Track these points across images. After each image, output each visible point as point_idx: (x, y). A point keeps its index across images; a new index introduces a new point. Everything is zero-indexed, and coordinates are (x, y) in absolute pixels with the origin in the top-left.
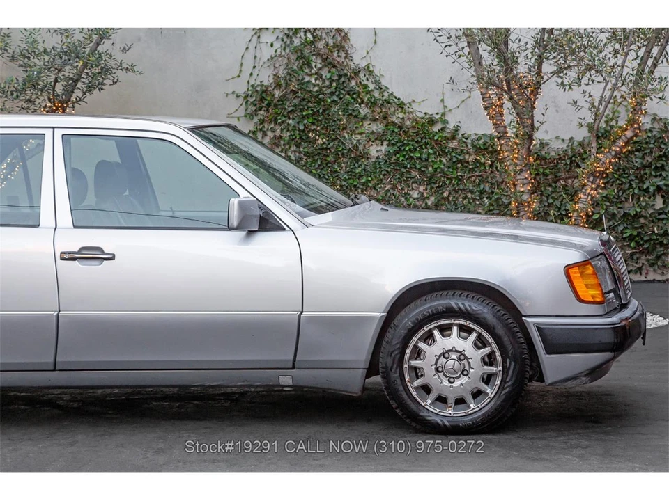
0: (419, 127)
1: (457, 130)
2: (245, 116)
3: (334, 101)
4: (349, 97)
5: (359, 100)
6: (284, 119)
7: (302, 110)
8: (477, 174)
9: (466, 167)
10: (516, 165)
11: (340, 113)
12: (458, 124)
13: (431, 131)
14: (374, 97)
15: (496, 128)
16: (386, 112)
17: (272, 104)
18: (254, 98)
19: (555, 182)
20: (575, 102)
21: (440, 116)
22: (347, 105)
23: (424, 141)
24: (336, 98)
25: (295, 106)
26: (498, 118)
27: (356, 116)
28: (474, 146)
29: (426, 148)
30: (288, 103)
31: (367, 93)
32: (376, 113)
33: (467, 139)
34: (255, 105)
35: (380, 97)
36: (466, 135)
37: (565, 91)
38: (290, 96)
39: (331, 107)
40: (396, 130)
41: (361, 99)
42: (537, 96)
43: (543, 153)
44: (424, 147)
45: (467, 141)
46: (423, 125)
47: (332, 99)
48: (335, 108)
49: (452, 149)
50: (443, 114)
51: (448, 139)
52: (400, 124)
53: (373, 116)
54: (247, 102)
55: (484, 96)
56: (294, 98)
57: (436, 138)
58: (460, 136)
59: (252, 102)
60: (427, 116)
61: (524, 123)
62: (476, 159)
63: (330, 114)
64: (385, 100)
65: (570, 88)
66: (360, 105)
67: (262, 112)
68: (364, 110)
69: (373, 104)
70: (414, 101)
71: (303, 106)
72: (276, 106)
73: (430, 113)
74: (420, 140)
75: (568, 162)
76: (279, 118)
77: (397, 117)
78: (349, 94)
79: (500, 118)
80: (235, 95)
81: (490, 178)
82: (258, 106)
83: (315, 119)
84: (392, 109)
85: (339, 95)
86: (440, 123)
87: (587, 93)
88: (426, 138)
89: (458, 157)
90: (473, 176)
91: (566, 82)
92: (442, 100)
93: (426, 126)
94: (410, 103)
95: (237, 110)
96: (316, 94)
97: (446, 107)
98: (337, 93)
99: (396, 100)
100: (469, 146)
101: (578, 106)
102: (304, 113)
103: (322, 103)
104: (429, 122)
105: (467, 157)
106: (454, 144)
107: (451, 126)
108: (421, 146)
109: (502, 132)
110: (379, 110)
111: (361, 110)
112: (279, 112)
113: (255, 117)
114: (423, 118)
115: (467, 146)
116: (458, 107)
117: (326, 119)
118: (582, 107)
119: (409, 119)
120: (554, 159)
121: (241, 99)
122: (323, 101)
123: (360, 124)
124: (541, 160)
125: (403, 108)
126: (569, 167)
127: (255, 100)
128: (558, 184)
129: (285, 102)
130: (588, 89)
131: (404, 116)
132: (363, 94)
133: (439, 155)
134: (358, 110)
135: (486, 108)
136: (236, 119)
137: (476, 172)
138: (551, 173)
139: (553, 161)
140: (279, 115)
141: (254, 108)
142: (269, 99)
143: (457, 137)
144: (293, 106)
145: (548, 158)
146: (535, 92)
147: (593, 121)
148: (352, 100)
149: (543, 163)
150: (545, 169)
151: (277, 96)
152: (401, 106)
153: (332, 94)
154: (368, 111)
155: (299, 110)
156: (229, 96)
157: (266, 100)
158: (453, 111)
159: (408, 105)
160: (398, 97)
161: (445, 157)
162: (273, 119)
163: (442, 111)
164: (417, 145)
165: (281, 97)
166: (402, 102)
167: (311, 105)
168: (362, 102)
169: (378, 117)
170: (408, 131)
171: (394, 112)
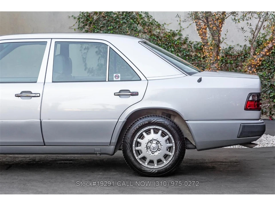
0: (167, 37)
1: (186, 39)
2: (78, 28)
3: (124, 22)
4: (132, 20)
5: (137, 22)
6: (98, 30)
7: (107, 27)
8: (196, 62)
9: (191, 58)
10: (211, 60)
11: (127, 29)
12: (187, 36)
13: (173, 39)
14: (145, 21)
15: (203, 40)
16: (151, 29)
17: (92, 23)
18: (83, 19)
19: (236, 67)
20: (243, 28)
21: (178, 32)
22: (131, 25)
23: (169, 44)
24: (125, 21)
25: (104, 24)
26: (204, 35)
27: (135, 31)
28: (195, 48)
29: (171, 48)
30: (101, 22)
31: (141, 19)
32: (145, 29)
33: (192, 44)
34: (84, 23)
35: (148, 21)
36: (191, 42)
37: (236, 23)
38: (102, 19)
39: (123, 25)
40: (155, 38)
41: (138, 21)
42: (223, 25)
43: (230, 52)
44: (169, 47)
45: (192, 45)
46: (169, 36)
47: (123, 21)
48: (125, 26)
49: (184, 49)
50: (180, 31)
51: (182, 44)
52: (158, 36)
53: (144, 31)
54: (79, 21)
55: (197, 23)
56: (104, 20)
57: (176, 43)
58: (188, 42)
59: (82, 21)
60: (172, 32)
61: (215, 39)
62: (196, 55)
63: (122, 29)
64: (150, 23)
65: (239, 21)
66: (137, 25)
67: (87, 27)
68: (140, 28)
69: (144, 24)
70: (165, 24)
71: (108, 24)
72: (94, 24)
73: (173, 30)
74: (167, 44)
75: (243, 57)
76: (95, 30)
77: (156, 32)
78: (132, 19)
79: (205, 35)
80: (73, 17)
81: (203, 65)
82: (85, 23)
83: (114, 31)
84: (154, 28)
85: (127, 19)
86: (178, 35)
87: (249, 24)
88: (170, 43)
89: (187, 53)
90: (194, 63)
91: (236, 18)
92: (180, 24)
93: (171, 37)
94: (163, 25)
95: (74, 25)
96: (115, 18)
97: (182, 27)
98: (126, 18)
99: (156, 23)
100: (193, 48)
101: (244, 30)
102: (109, 28)
103: (118, 23)
104: (172, 35)
105: (191, 53)
106: (185, 46)
107: (184, 37)
108: (168, 47)
109: (206, 43)
110: (147, 28)
111: (138, 27)
112: (96, 27)
113: (83, 29)
114: (170, 32)
115: (191, 47)
116: (188, 27)
117: (120, 31)
118: (246, 31)
119: (162, 33)
120: (236, 56)
121: (77, 19)
122: (119, 22)
123: (137, 34)
124: (229, 56)
125: (159, 27)
126: (243, 60)
127: (84, 20)
128: (237, 68)
129: (99, 22)
130: (249, 22)
131: (160, 31)
132: (139, 19)
133: (177, 52)
134: (136, 27)
135: (198, 30)
136: (74, 30)
137: (195, 61)
138: (234, 63)
139: (235, 57)
140: (96, 28)
141: (83, 25)
142: (91, 20)
143: (187, 43)
144: (103, 24)
145: (233, 55)
146: (222, 23)
147: (252, 38)
148: (134, 22)
149: (230, 58)
150: (231, 61)
151: (95, 19)
152: (159, 26)
153: (123, 18)
154: (142, 28)
155: (106, 26)
156: (70, 18)
157: (89, 20)
158: (185, 29)
159: (162, 26)
160: (157, 21)
161: (180, 53)
162: (93, 30)
163: (179, 29)
164: (166, 46)
165: (97, 19)
166: (159, 24)
167: (112, 24)
168: (139, 23)
169: (146, 31)
170: (162, 39)
171: (155, 29)
